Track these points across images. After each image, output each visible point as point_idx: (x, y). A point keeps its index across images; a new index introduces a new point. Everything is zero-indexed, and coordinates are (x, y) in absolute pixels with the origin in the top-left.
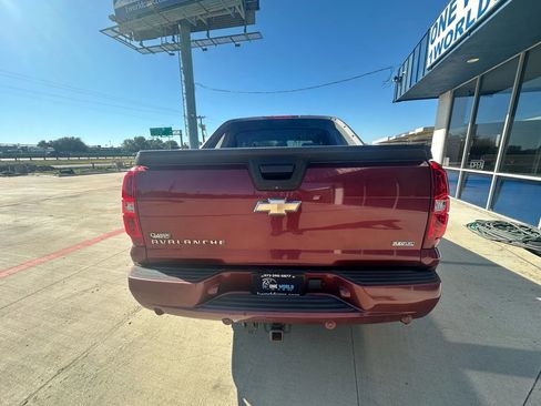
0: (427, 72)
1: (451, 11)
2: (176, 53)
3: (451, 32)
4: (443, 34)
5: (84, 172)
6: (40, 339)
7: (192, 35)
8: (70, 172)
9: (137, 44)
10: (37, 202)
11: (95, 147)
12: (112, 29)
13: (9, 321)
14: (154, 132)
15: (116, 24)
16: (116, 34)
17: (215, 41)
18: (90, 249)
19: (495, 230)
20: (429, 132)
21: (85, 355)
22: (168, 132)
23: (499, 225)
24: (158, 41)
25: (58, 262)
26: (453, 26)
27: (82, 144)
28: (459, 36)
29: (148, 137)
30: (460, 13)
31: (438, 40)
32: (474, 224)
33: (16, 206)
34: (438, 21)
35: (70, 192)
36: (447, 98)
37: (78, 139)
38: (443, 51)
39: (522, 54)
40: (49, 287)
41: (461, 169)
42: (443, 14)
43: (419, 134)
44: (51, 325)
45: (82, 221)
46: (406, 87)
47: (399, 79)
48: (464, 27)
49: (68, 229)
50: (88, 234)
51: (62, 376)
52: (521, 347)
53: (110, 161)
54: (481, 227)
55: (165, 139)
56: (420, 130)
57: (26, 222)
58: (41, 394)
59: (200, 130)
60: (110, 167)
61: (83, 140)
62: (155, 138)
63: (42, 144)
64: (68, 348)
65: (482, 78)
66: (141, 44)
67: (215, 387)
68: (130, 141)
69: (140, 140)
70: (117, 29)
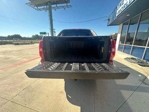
0: (116, 18)
1: (123, 1)
2: (47, 11)
3: (122, 7)
4: (121, 8)
5: (22, 44)
6: (17, 83)
7: (52, 5)
8: (18, 44)
9: (36, 8)
10: (10, 52)
11: (24, 37)
12: (29, 3)
13: (9, 79)
14: (41, 33)
15: (30, 2)
16: (30, 5)
17: (58, 8)
18: (26, 63)
19: (131, 60)
20: (116, 35)
21: (29, 86)
22: (45, 33)
23: (132, 59)
24: (42, 7)
25: (19, 66)
26: (123, 6)
27: (20, 36)
28: (124, 9)
29: (39, 35)
30: (125, 2)
31: (119, 9)
32: (126, 58)
33: (4, 53)
34: (119, 4)
35: (19, 49)
36: (121, 25)
37: (19, 35)
38: (120, 12)
39: (141, 14)
40: (18, 72)
41: (124, 44)
42: (121, 2)
43: (114, 35)
44: (20, 80)
45: (23, 57)
46: (110, 22)
47: (109, 20)
48: (126, 6)
49: (20, 59)
50: (25, 60)
51: (24, 90)
52: (132, 85)
53: (29, 41)
54: (128, 59)
55: (44, 35)
56: (114, 34)
57: (8, 57)
58: (20, 94)
59: (54, 33)
60: (29, 43)
61: (20, 35)
62: (41, 35)
63: (9, 36)
64: (25, 85)
65: (130, 20)
66: (37, 8)
67: (61, 92)
68: (34, 36)
69: (37, 36)
70: (30, 3)
